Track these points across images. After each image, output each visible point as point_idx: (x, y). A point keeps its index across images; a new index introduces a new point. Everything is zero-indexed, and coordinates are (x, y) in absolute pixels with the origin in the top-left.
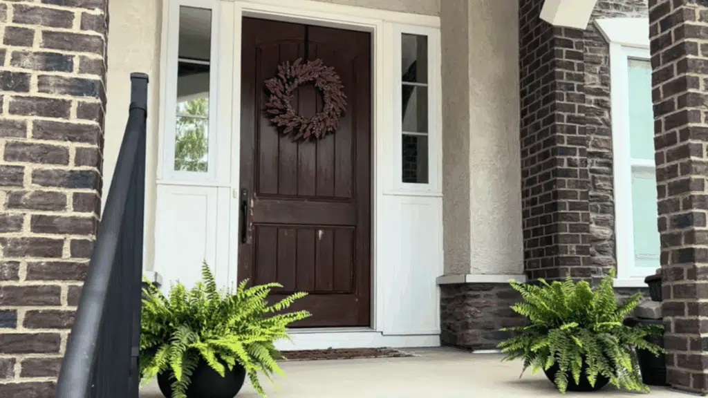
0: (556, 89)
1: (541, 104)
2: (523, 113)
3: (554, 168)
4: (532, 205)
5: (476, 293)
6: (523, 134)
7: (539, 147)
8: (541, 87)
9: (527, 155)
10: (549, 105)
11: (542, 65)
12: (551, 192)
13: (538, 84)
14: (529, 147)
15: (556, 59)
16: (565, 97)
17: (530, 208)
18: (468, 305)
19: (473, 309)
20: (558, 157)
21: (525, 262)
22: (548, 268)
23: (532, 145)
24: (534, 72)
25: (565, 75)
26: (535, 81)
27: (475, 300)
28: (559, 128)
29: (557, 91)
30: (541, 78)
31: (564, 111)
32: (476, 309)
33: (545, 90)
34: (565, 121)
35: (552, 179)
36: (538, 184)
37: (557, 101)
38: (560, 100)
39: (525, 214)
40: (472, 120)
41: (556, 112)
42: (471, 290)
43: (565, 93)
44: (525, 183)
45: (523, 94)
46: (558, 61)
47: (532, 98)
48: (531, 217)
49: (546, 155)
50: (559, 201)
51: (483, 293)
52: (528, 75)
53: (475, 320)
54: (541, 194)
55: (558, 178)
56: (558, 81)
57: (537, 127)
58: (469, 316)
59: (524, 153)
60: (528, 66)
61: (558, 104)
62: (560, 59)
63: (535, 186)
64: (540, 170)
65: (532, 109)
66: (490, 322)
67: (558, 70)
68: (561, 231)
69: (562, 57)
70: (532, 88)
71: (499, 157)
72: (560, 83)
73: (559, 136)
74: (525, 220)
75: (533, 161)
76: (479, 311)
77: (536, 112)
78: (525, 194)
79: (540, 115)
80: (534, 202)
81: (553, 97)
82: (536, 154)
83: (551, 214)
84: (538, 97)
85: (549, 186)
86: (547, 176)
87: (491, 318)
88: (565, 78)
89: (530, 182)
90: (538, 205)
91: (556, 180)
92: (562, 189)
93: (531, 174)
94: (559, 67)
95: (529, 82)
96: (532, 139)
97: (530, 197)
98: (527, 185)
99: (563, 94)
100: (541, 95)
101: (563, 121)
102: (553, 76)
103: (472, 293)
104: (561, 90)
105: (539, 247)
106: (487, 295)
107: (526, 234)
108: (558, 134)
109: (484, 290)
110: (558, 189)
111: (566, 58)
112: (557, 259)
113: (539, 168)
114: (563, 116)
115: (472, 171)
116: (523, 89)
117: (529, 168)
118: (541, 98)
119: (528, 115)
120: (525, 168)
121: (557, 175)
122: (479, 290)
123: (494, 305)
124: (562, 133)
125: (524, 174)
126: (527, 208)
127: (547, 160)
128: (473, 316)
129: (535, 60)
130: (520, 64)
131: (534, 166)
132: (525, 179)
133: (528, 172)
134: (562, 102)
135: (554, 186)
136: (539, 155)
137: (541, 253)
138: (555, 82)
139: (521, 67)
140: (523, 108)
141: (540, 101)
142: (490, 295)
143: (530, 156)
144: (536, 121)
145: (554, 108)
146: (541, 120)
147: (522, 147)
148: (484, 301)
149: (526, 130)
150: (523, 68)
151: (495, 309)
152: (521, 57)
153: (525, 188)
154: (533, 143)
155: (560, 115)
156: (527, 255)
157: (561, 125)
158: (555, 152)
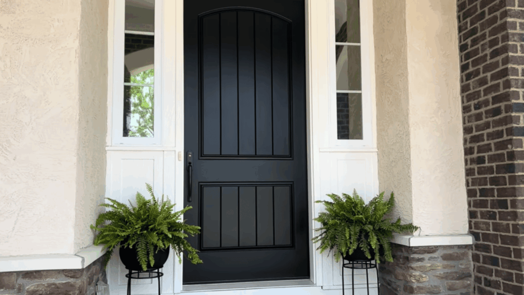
0: (508, 41)
1: (488, 57)
2: (464, 68)
3: (509, 126)
4: (478, 164)
5: (420, 256)
6: (464, 89)
7: (486, 103)
8: (488, 39)
9: (470, 111)
10: (499, 58)
11: (487, 17)
12: (505, 152)
13: (483, 37)
14: (472, 103)
15: (508, 8)
16: (519, 48)
17: (475, 167)
18: (412, 268)
19: (417, 273)
20: (513, 114)
21: (470, 222)
22: (503, 234)
23: (476, 101)
24: (478, 25)
25: (518, 25)
26: (478, 34)
27: (419, 264)
28: (513, 83)
29: (510, 43)
30: (487, 31)
31: (519, 64)
32: (421, 273)
33: (493, 43)
34: (520, 75)
35: (505, 137)
36: (486, 142)
37: (511, 54)
38: (513, 52)
39: (469, 172)
40: (411, 78)
41: (510, 66)
42: (415, 253)
43: (518, 44)
44: (468, 140)
45: (462, 48)
46: (510, 10)
47: (476, 52)
48: (477, 176)
49: (497, 112)
50: (516, 162)
51: (426, 256)
52: (469, 28)
53: (421, 285)
54: (490, 153)
55: (514, 138)
56: (510, 31)
57: (483, 82)
58: (414, 281)
59: (465, 109)
60: (468, 20)
61: (512, 56)
62: (513, 8)
63: (481, 143)
64: (488, 127)
65: (475, 63)
66: (436, 287)
67: (510, 20)
68: (519, 196)
69: (514, 6)
70: (475, 42)
71: (439, 114)
72: (514, 35)
73: (514, 91)
74: (470, 178)
75: (478, 117)
76: (424, 276)
77: (481, 67)
78: (468, 151)
79: (486, 70)
80: (480, 160)
81: (505, 49)
82: (483, 110)
83: (507, 176)
84: (483, 50)
85: (502, 145)
86: (499, 134)
87: (436, 282)
88: (518, 28)
89: (475, 139)
90: (487, 164)
91: (511, 140)
92: (519, 149)
93: (476, 131)
94: (511, 17)
95: (471, 36)
96: (476, 95)
97: (475, 155)
98: (470, 143)
99: (516, 46)
100: (488, 49)
101: (518, 75)
102: (504, 27)
103: (416, 256)
104: (514, 41)
105: (489, 209)
106: (431, 258)
107: (471, 193)
108: (512, 89)
109: (429, 253)
110: (515, 150)
111: (519, 6)
112: (515, 226)
113: (487, 126)
114: (517, 70)
115: (412, 129)
116: (463, 43)
117: (474, 124)
118: (488, 51)
119: (471, 69)
120: (468, 124)
121: (512, 134)
122: (422, 254)
123: (439, 268)
124: (517, 88)
125: (467, 130)
126: (472, 166)
127: (498, 117)
128: (418, 281)
129: (479, 11)
130: (459, 17)
131: (479, 122)
132: (468, 136)
133: (472, 128)
134: (515, 55)
135: (509, 146)
136: (487, 112)
137: (492, 216)
138: (508, 33)
139: (459, 21)
140: (464, 63)
141: (486, 55)
142: (435, 258)
143: (473, 112)
144: (482, 75)
145: (506, 61)
146: (489, 74)
147: (463, 102)
148: (429, 265)
149: (469, 85)
150: (462, 22)
151: (440, 271)
152: (459, 11)
153: (468, 145)
154: (478, 98)
155: (514, 68)
156: (472, 215)
157: (516, 79)
158: (509, 108)
